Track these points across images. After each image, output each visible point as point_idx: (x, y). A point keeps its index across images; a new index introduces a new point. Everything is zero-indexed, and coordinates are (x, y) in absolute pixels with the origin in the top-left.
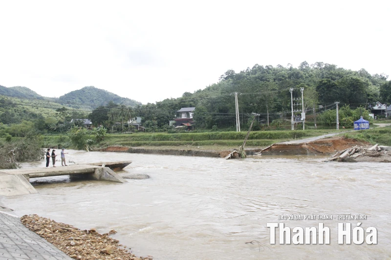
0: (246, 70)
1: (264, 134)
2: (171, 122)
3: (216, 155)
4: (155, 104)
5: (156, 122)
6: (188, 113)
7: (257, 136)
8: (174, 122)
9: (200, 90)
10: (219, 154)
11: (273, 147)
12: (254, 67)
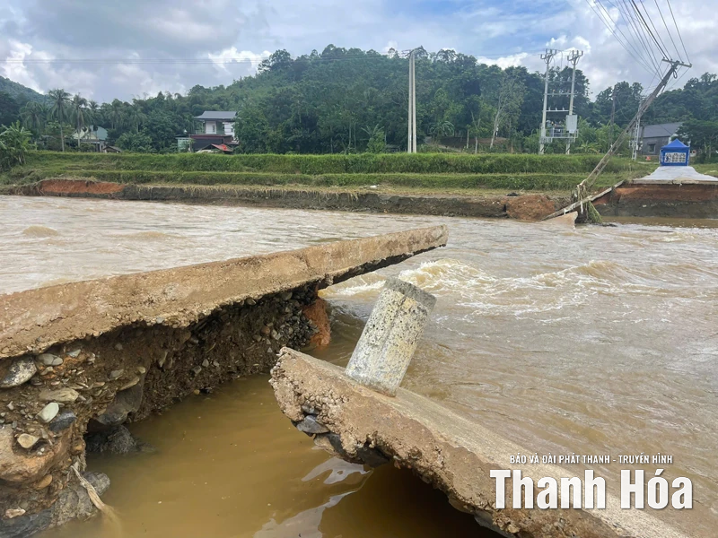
0: (309, 55)
1: (515, 161)
2: (181, 142)
3: (493, 209)
4: (131, 103)
5: (148, 139)
6: (219, 124)
7: (491, 166)
8: (189, 140)
9: (222, 86)
10: (505, 208)
11: (622, 190)
12: (327, 50)
